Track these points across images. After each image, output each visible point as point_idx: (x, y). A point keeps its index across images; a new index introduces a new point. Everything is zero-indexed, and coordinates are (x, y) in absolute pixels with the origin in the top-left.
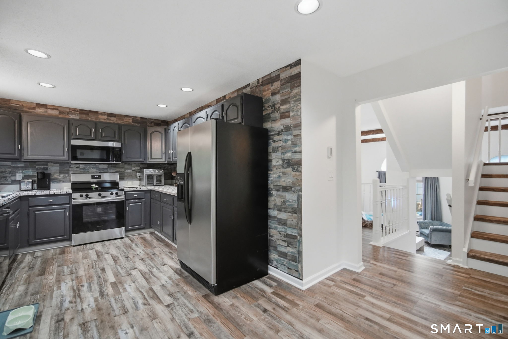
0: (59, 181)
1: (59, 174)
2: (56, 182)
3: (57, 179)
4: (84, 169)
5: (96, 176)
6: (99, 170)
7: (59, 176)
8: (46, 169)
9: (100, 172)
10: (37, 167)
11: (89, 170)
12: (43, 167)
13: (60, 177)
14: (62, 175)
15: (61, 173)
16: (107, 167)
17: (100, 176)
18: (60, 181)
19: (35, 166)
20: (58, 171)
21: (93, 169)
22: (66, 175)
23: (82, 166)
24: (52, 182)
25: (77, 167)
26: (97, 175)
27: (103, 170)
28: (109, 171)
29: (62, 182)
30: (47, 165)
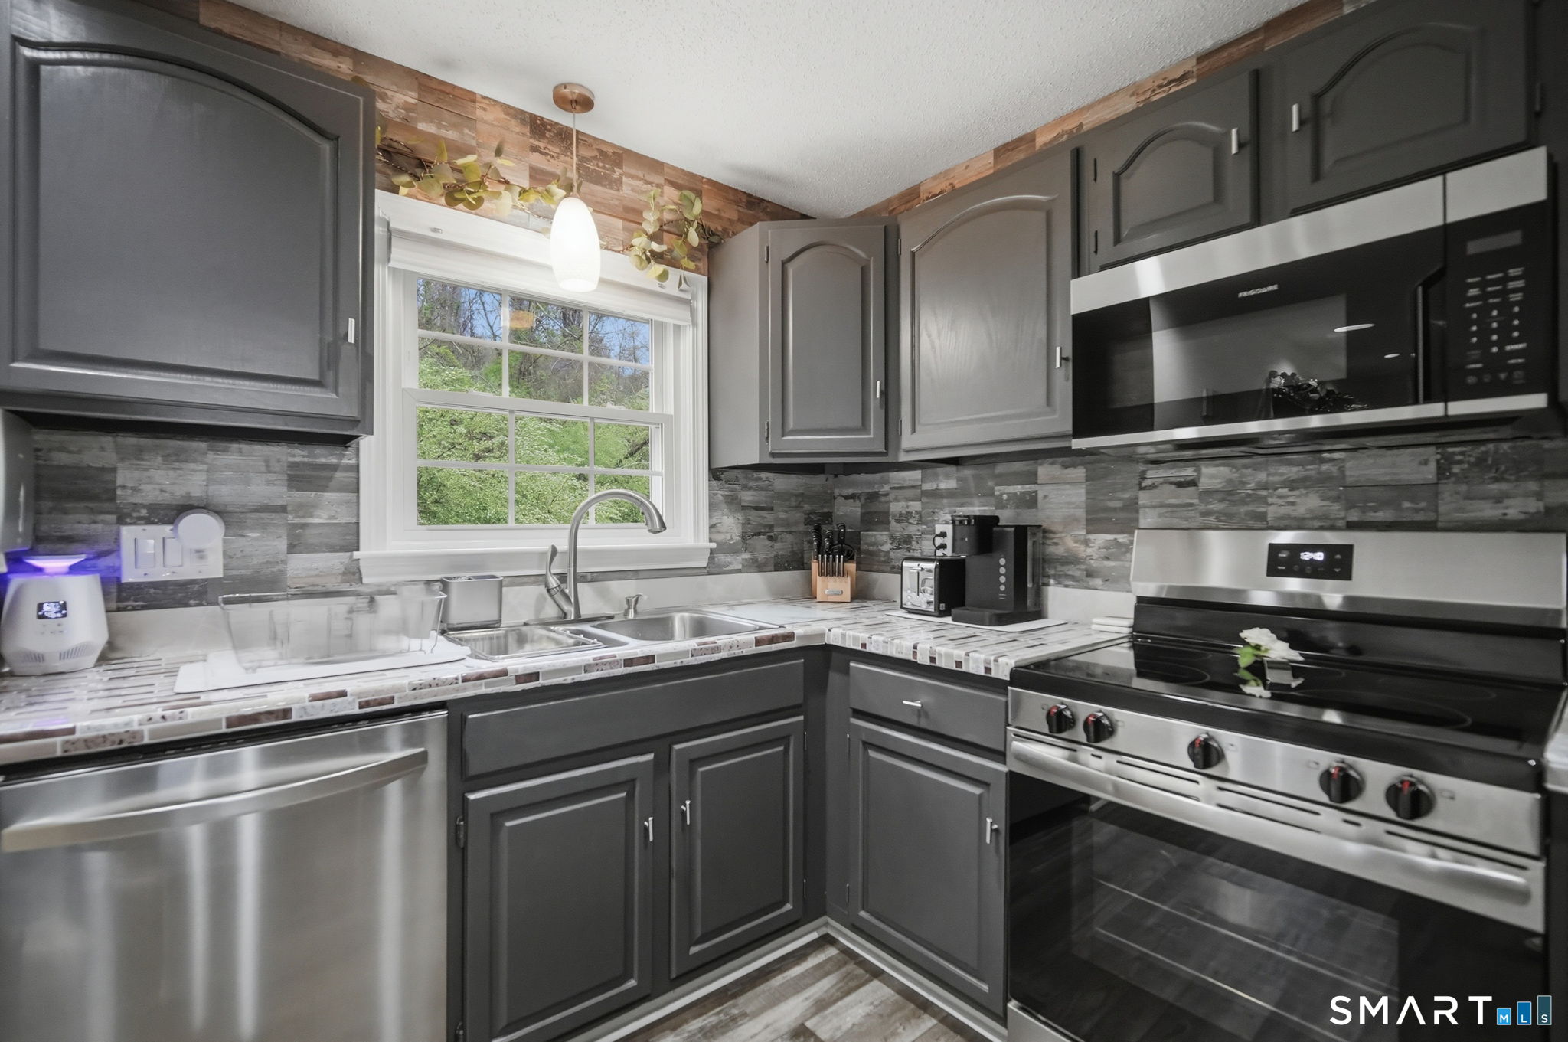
0: (1088, 577)
1: (1089, 532)
2: (1073, 578)
3: (1072, 560)
4: (1228, 494)
5: (1306, 556)
6: (1350, 506)
7: (1086, 543)
8: (1031, 501)
9: (1354, 516)
10: (998, 490)
11: (1263, 500)
12: (1019, 488)
13: (1089, 551)
14: (1101, 539)
15: (1096, 520)
16: (1429, 472)
17: (1347, 551)
18: (1090, 574)
19: (990, 483)
20: (1081, 514)
21: (1293, 496)
22: (1122, 538)
23: (1213, 475)
24: (1055, 577)
25: (1180, 485)
26: (1314, 548)
27: (1383, 504)
28: (1448, 506)
29: (1098, 582)
30: (1032, 478)
